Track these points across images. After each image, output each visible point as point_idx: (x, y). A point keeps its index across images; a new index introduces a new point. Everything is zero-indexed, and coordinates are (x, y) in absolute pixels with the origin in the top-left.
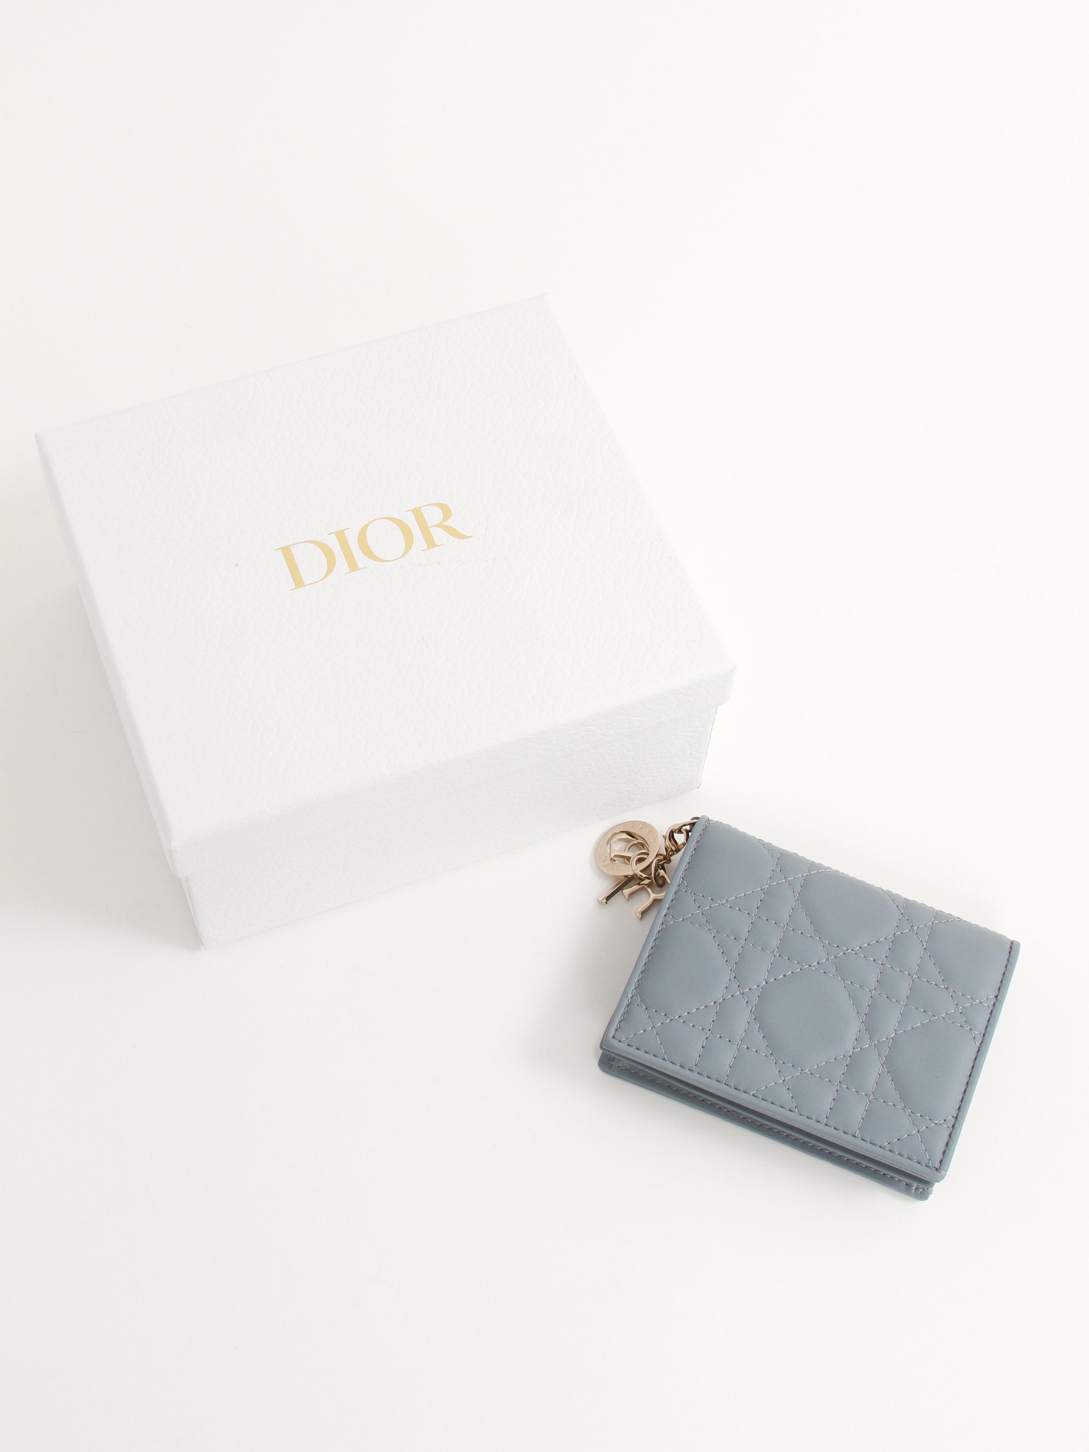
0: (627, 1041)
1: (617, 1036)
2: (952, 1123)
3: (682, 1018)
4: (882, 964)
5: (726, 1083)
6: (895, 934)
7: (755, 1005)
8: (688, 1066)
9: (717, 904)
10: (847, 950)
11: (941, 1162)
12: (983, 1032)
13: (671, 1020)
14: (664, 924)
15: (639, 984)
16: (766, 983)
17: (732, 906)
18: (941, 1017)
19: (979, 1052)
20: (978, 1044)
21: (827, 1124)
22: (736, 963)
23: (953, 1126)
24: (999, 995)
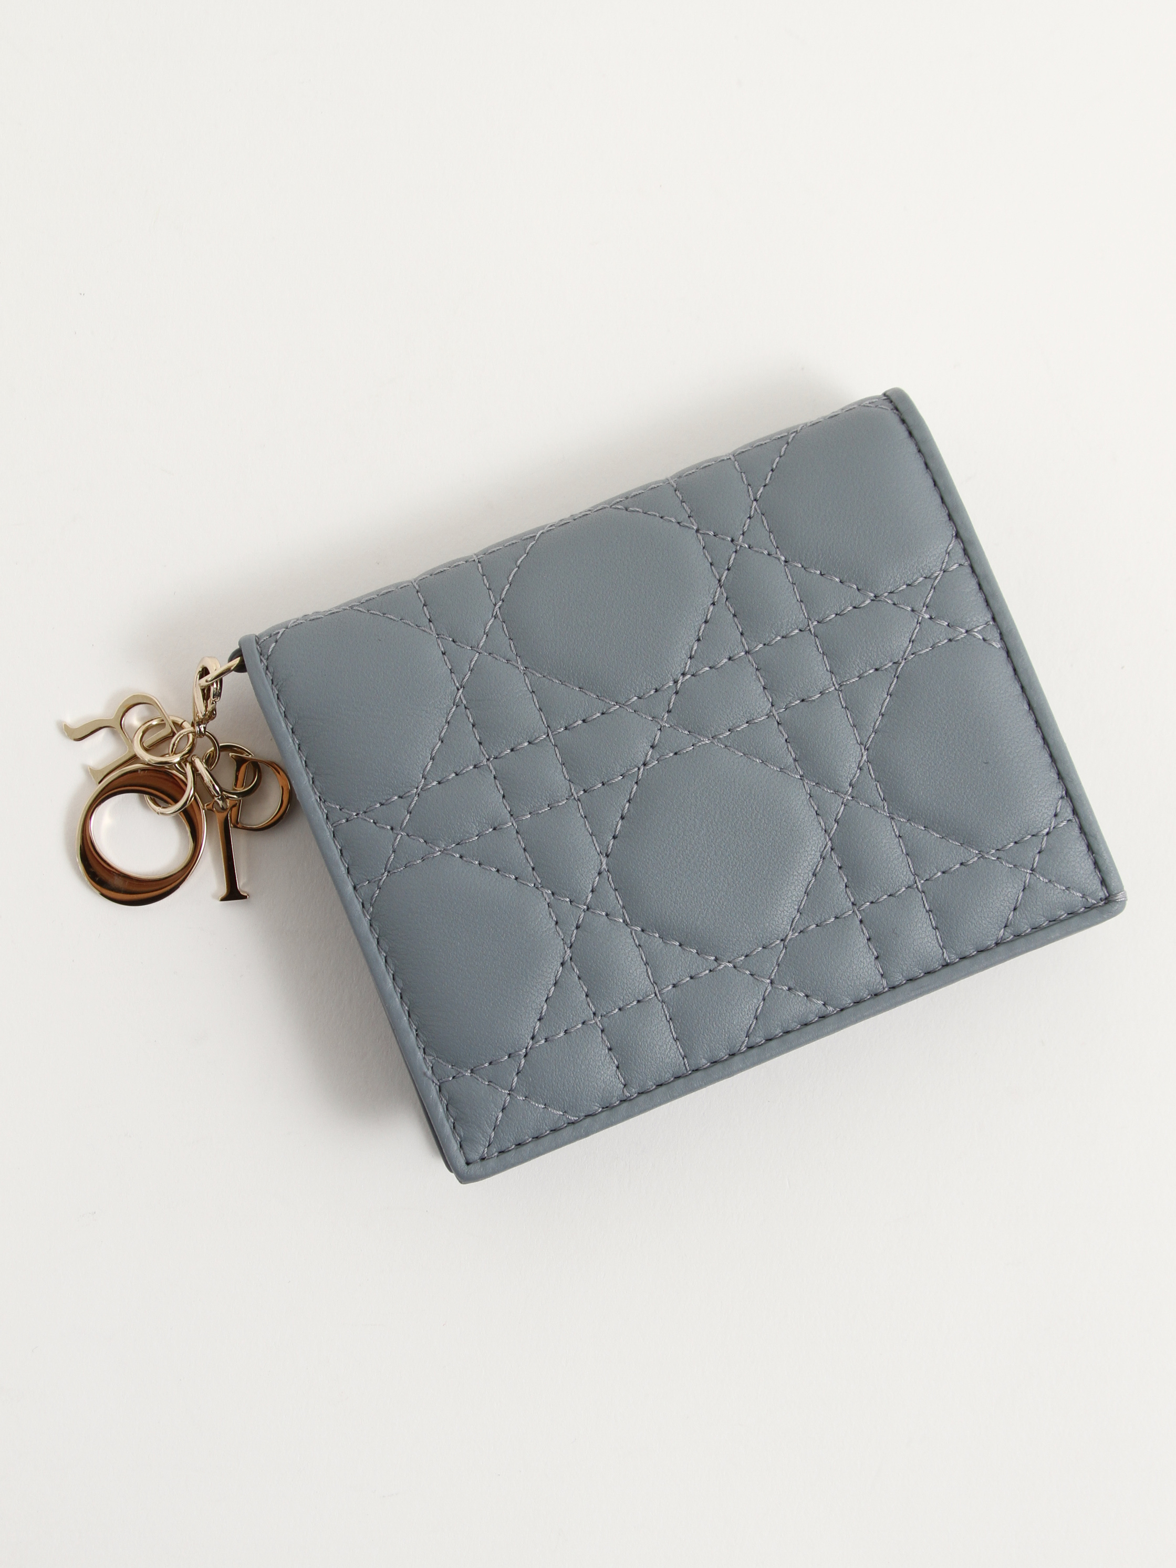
0: (494, 1150)
1: (475, 1156)
2: (1069, 810)
3: (538, 1037)
4: (747, 652)
5: (694, 1068)
6: (719, 581)
7: (623, 907)
8: (615, 1099)
9: (416, 798)
10: (676, 682)
11: (1103, 882)
12: (989, 616)
13: (525, 1056)
14: (367, 905)
15: (424, 1042)
16: (607, 856)
17: (439, 779)
18: (908, 655)
19: (1012, 655)
20: (997, 645)
21: (892, 985)
22: (533, 869)
23: (1075, 812)
24: (959, 530)
